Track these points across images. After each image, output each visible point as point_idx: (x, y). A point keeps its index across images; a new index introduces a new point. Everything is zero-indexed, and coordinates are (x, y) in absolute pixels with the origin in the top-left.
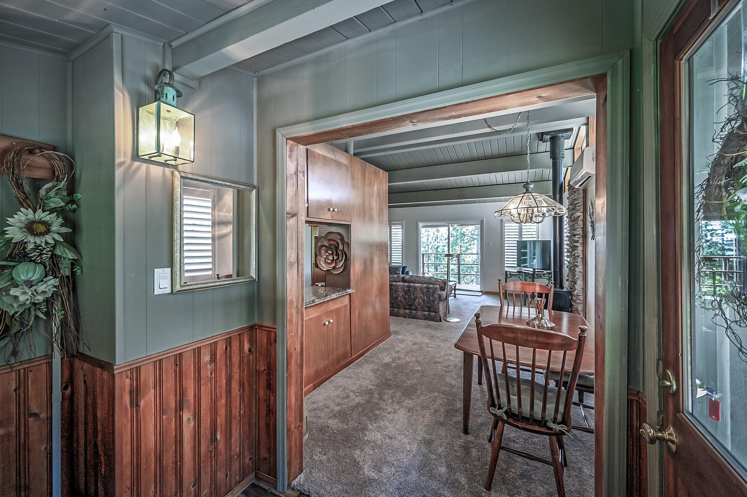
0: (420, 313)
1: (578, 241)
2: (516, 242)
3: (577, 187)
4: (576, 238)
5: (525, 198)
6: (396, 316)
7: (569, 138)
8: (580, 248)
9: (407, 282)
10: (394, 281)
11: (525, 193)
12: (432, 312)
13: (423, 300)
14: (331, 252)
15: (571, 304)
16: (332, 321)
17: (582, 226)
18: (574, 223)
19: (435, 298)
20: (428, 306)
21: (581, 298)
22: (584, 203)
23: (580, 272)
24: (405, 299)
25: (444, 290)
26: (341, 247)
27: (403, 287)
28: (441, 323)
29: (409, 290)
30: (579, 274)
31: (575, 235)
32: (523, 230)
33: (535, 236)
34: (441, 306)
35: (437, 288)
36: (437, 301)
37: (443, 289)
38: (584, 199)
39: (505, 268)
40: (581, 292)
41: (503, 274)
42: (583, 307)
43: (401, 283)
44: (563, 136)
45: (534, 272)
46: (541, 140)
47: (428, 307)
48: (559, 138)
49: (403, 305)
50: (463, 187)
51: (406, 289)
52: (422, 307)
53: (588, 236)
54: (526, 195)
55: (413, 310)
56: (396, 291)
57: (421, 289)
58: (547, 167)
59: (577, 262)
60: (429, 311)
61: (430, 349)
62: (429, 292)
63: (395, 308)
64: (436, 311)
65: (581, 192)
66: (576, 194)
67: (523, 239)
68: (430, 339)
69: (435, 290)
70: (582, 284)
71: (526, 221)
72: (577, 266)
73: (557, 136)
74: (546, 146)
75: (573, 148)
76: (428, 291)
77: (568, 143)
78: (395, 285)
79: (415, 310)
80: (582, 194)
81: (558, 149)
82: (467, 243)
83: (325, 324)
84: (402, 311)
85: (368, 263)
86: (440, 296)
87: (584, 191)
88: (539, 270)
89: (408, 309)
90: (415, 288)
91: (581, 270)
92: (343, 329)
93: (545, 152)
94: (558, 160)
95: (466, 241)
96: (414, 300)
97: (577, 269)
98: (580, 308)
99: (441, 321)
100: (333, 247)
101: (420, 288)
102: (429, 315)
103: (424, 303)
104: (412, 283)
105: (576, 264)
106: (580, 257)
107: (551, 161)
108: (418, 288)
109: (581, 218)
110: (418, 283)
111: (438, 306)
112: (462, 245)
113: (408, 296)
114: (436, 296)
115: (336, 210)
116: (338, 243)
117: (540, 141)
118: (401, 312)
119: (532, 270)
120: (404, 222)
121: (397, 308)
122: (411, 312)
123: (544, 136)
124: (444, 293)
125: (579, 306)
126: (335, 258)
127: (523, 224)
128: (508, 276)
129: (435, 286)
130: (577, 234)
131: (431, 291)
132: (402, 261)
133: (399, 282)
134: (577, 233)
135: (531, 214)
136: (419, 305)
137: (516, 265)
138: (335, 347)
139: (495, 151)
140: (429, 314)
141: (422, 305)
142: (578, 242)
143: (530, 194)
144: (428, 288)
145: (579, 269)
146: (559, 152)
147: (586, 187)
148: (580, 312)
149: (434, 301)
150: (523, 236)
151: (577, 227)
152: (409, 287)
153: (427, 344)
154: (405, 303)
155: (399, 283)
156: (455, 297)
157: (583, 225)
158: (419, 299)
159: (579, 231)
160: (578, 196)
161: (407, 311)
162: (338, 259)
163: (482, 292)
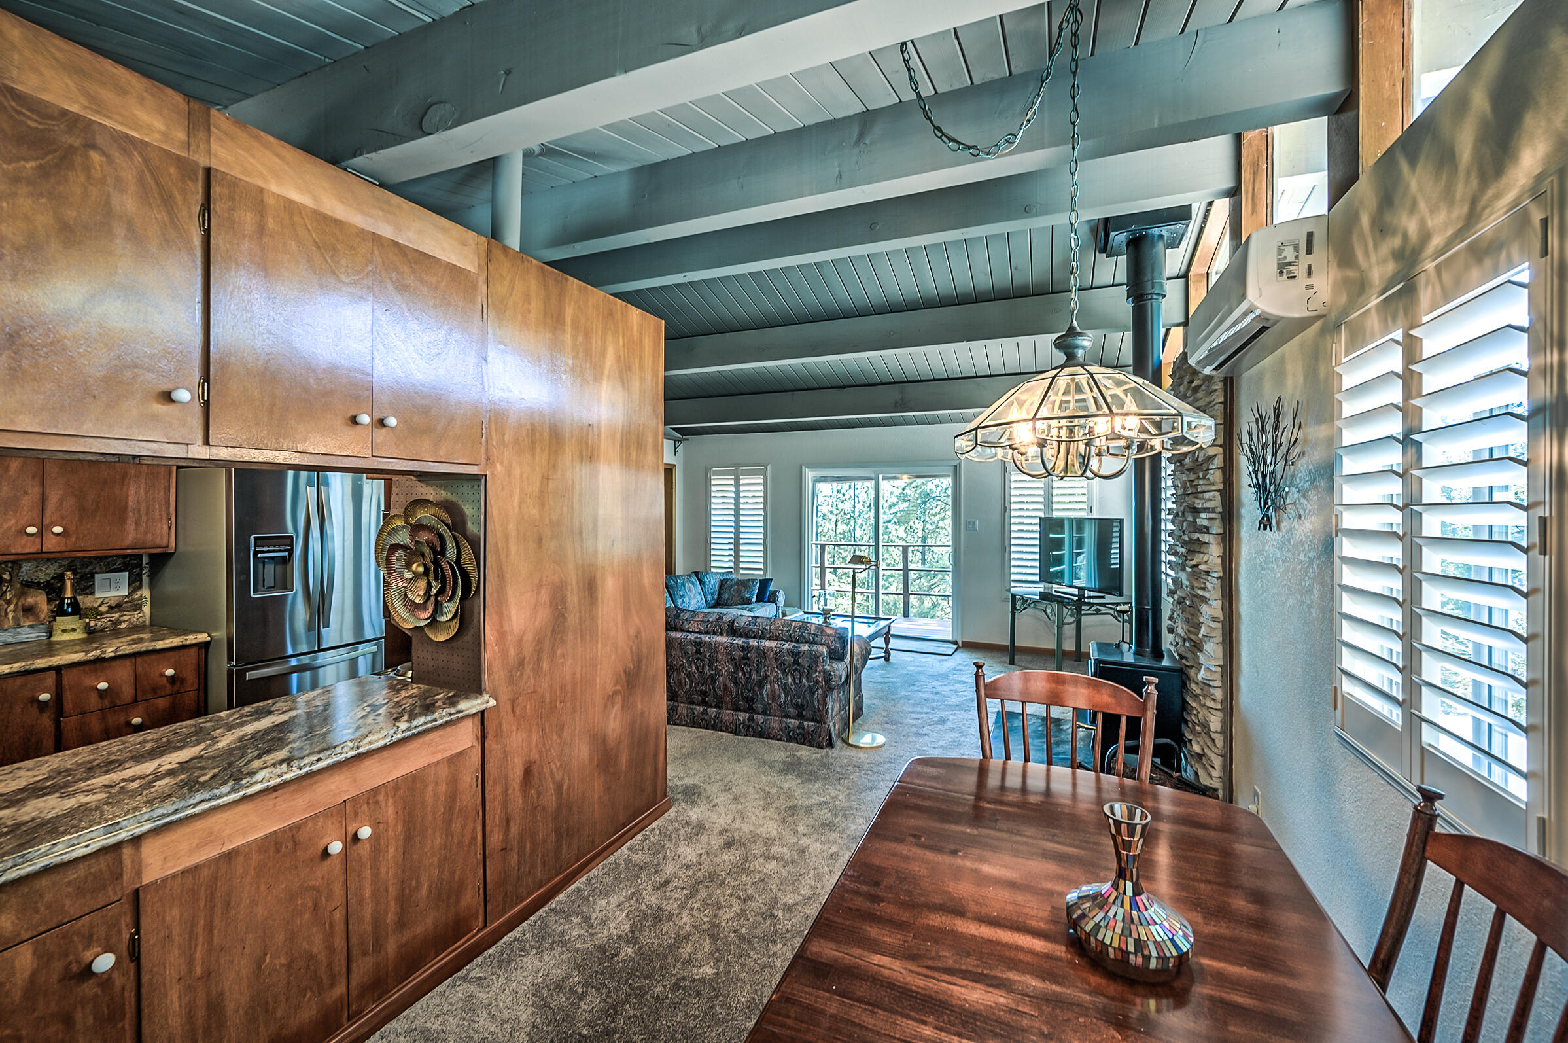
0: (774, 722)
1: (1207, 528)
2: (1038, 521)
3: (1207, 371)
4: (1203, 518)
5: (1062, 383)
6: (714, 728)
7: (1174, 243)
8: (1214, 551)
9: (741, 636)
10: (707, 633)
11: (1062, 367)
12: (808, 720)
13: (785, 687)
14: (421, 569)
15: (1185, 702)
16: (365, 832)
17: (1221, 487)
18: (1192, 477)
19: (816, 682)
20: (797, 704)
21: (1219, 694)
22: (1225, 419)
23: (1214, 619)
24: (736, 681)
25: (841, 658)
26: (451, 553)
27: (730, 649)
28: (830, 752)
29: (746, 658)
30: (1213, 624)
31: (1196, 511)
32: (1055, 492)
33: (1084, 506)
34: (833, 705)
35: (821, 654)
36: (820, 691)
37: (836, 656)
38: (1225, 409)
39: (1013, 584)
40: (1217, 676)
41: (1006, 600)
42: (1223, 722)
43: (724, 639)
44: (1161, 237)
45: (1081, 597)
46: (1104, 250)
47: (797, 706)
48: (1153, 241)
49: (732, 699)
50: (908, 382)
51: (738, 654)
52: (780, 706)
53: (1239, 516)
54: (1067, 370)
55: (758, 713)
56: (713, 659)
57: (778, 655)
58: (1117, 327)
59: (1203, 589)
60: (800, 716)
61: (771, 866)
62: (799, 664)
63: (711, 706)
64: (819, 717)
65: (1219, 386)
66: (1200, 395)
67: (1055, 514)
68: (784, 821)
69: (815, 658)
70: (1221, 655)
71: (1066, 469)
72: (1204, 600)
73: (1146, 235)
74: (1115, 268)
75: (1185, 276)
76: (796, 663)
77: (1173, 260)
78: (710, 643)
79: (764, 713)
80: (1221, 393)
81: (1149, 270)
82: (935, 515)
83: (325, 854)
84: (727, 715)
85: (573, 599)
86: (827, 677)
87: (1225, 385)
88: (1092, 594)
89: (745, 711)
90: (762, 652)
91: (1218, 613)
92: (438, 841)
93: (1113, 285)
94: (1149, 303)
95: (934, 511)
96: (760, 685)
97: (1204, 608)
98: (1215, 723)
99: (831, 745)
100: (427, 551)
101: (776, 654)
102: (799, 727)
103: (786, 695)
104: (755, 637)
105: (1201, 592)
106: (1215, 575)
107: (1129, 306)
108: (770, 654)
109: (1218, 462)
110: (770, 639)
111: (824, 705)
112: (928, 519)
113: (744, 674)
114: (818, 676)
115: (392, 421)
116: (441, 537)
117: (1100, 252)
118: (725, 718)
119: (1076, 591)
120: (769, 467)
121: (716, 706)
122: (751, 719)
123: (1112, 234)
124: (840, 668)
125: (1212, 718)
126: (436, 586)
127: (1057, 483)
128: (1018, 605)
129: (815, 647)
130: (1206, 510)
131: (804, 661)
132: (765, 564)
133: (721, 634)
134: (1208, 505)
135: (1082, 447)
136: (774, 700)
137: (1037, 578)
138: (391, 918)
139: (984, 281)
140: (801, 727)
141: (782, 699)
142: (1206, 530)
143: (1080, 370)
144: (796, 654)
145: (1212, 609)
146: (1153, 278)
147: (1232, 372)
148: (1213, 736)
149: (812, 691)
150: (1055, 506)
151: (1205, 488)
152: (746, 649)
153: (769, 842)
154: (737, 694)
155: (719, 639)
156: (887, 659)
157: (1224, 482)
158: (772, 683)
159: (1213, 500)
160: (1208, 400)
161: (743, 716)
162: (441, 591)
163: (955, 643)
